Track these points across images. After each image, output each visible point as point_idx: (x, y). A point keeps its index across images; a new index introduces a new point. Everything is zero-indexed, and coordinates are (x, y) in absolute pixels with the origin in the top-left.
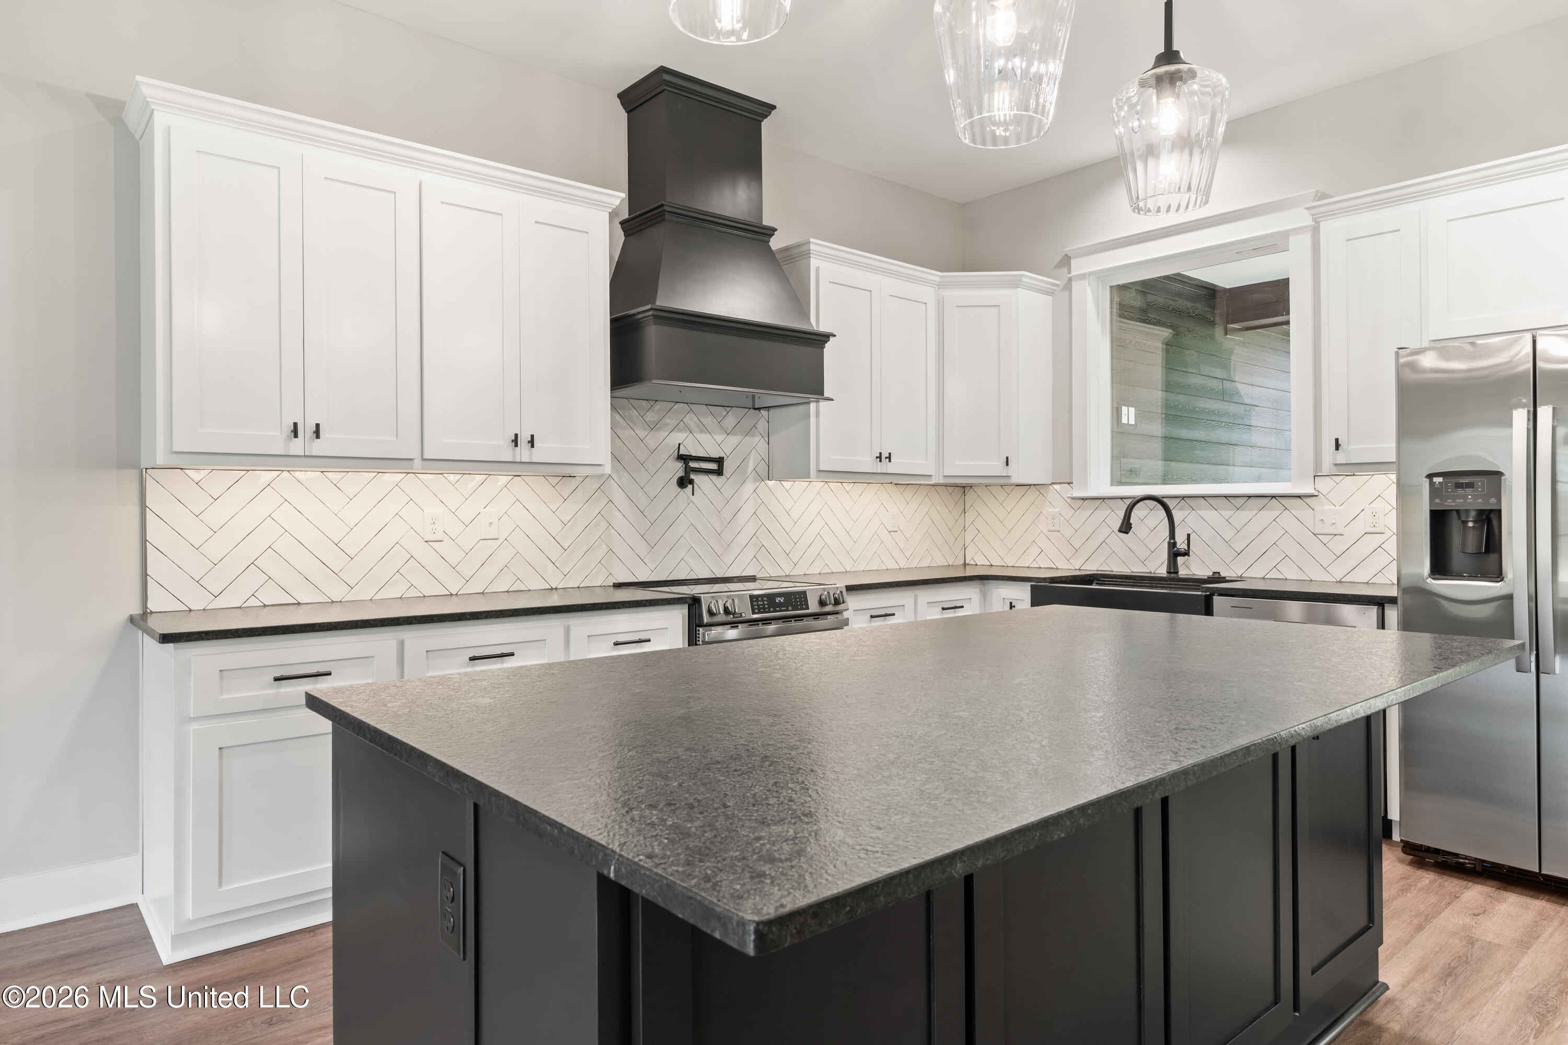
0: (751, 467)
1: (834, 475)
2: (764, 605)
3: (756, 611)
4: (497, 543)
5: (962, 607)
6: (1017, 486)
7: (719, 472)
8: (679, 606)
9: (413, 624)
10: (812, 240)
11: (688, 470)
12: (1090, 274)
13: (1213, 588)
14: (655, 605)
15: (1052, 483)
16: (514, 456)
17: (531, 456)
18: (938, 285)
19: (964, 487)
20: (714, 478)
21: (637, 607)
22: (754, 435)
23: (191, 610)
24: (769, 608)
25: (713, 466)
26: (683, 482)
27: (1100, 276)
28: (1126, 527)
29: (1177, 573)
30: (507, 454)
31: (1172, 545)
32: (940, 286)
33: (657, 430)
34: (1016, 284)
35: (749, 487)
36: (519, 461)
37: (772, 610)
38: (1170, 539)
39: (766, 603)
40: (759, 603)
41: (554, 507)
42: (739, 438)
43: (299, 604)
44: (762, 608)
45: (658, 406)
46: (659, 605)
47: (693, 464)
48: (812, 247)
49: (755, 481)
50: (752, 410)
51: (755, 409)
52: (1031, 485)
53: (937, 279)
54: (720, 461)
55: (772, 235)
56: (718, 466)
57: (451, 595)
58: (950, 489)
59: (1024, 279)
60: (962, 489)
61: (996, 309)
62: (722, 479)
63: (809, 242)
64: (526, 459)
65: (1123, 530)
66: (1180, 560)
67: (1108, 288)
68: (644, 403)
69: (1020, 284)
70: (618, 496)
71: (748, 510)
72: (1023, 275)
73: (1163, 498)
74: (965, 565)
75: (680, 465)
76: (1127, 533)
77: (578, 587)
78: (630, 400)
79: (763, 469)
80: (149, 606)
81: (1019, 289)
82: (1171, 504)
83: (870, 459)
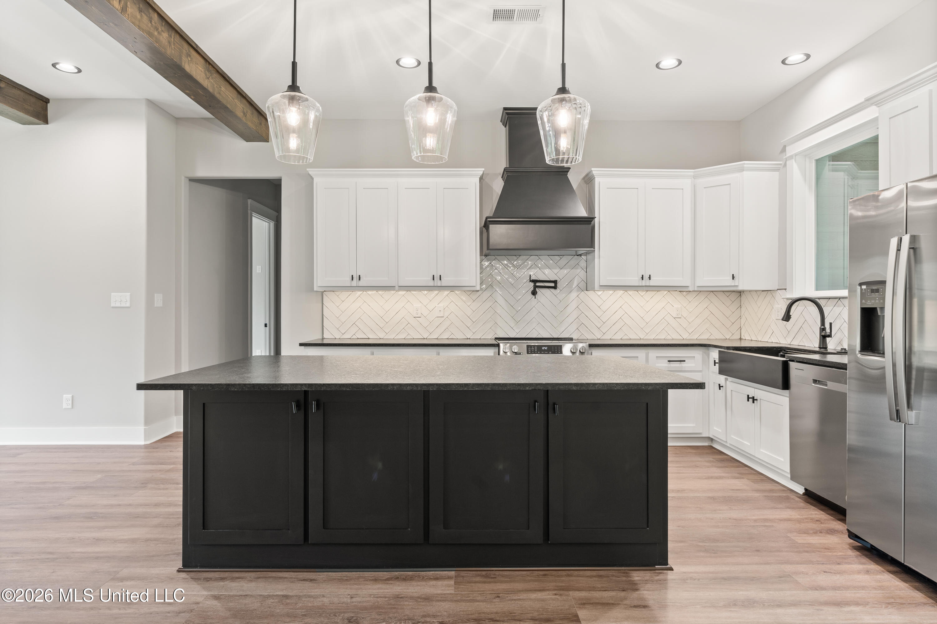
0: (575, 284)
1: (612, 287)
2: (535, 350)
3: (530, 352)
4: (443, 319)
5: (685, 361)
6: (762, 291)
7: (555, 288)
8: (493, 348)
9: (375, 346)
10: (592, 169)
11: (535, 287)
12: (796, 155)
13: (790, 356)
14: (479, 346)
15: (778, 289)
16: (434, 284)
17: (441, 284)
18: (694, 177)
19: (740, 292)
20: (553, 290)
21: (469, 346)
22: (577, 268)
23: (336, 338)
24: (537, 352)
25: (553, 285)
26: (534, 293)
27: (806, 154)
28: (787, 317)
29: (826, 348)
30: (431, 283)
31: (823, 329)
32: (695, 177)
33: (520, 269)
34: (742, 170)
35: (574, 295)
36: (436, 285)
37: (539, 352)
38: (821, 326)
39: (536, 349)
40: (532, 349)
41: (469, 304)
42: (568, 270)
43: (369, 338)
44: (533, 351)
45: (521, 257)
46: (480, 346)
47: (538, 284)
48: (594, 172)
49: (578, 291)
50: (576, 256)
51: (577, 255)
52: (768, 291)
53: (692, 174)
54: (555, 282)
55: (568, 171)
56: (554, 285)
57: (424, 338)
58: (728, 294)
59: (745, 166)
60: (740, 293)
61: (729, 186)
62: (558, 291)
63: (592, 170)
64: (439, 285)
65: (784, 320)
66: (828, 339)
67: (814, 161)
68: (514, 257)
69: (744, 169)
70: (501, 300)
71: (573, 305)
72: (744, 164)
73: (819, 299)
74: (741, 339)
75: (532, 284)
76: (788, 321)
77: (480, 339)
78: (506, 256)
79: (583, 285)
80: (324, 336)
81: (744, 172)
82: (822, 303)
83: (637, 279)
